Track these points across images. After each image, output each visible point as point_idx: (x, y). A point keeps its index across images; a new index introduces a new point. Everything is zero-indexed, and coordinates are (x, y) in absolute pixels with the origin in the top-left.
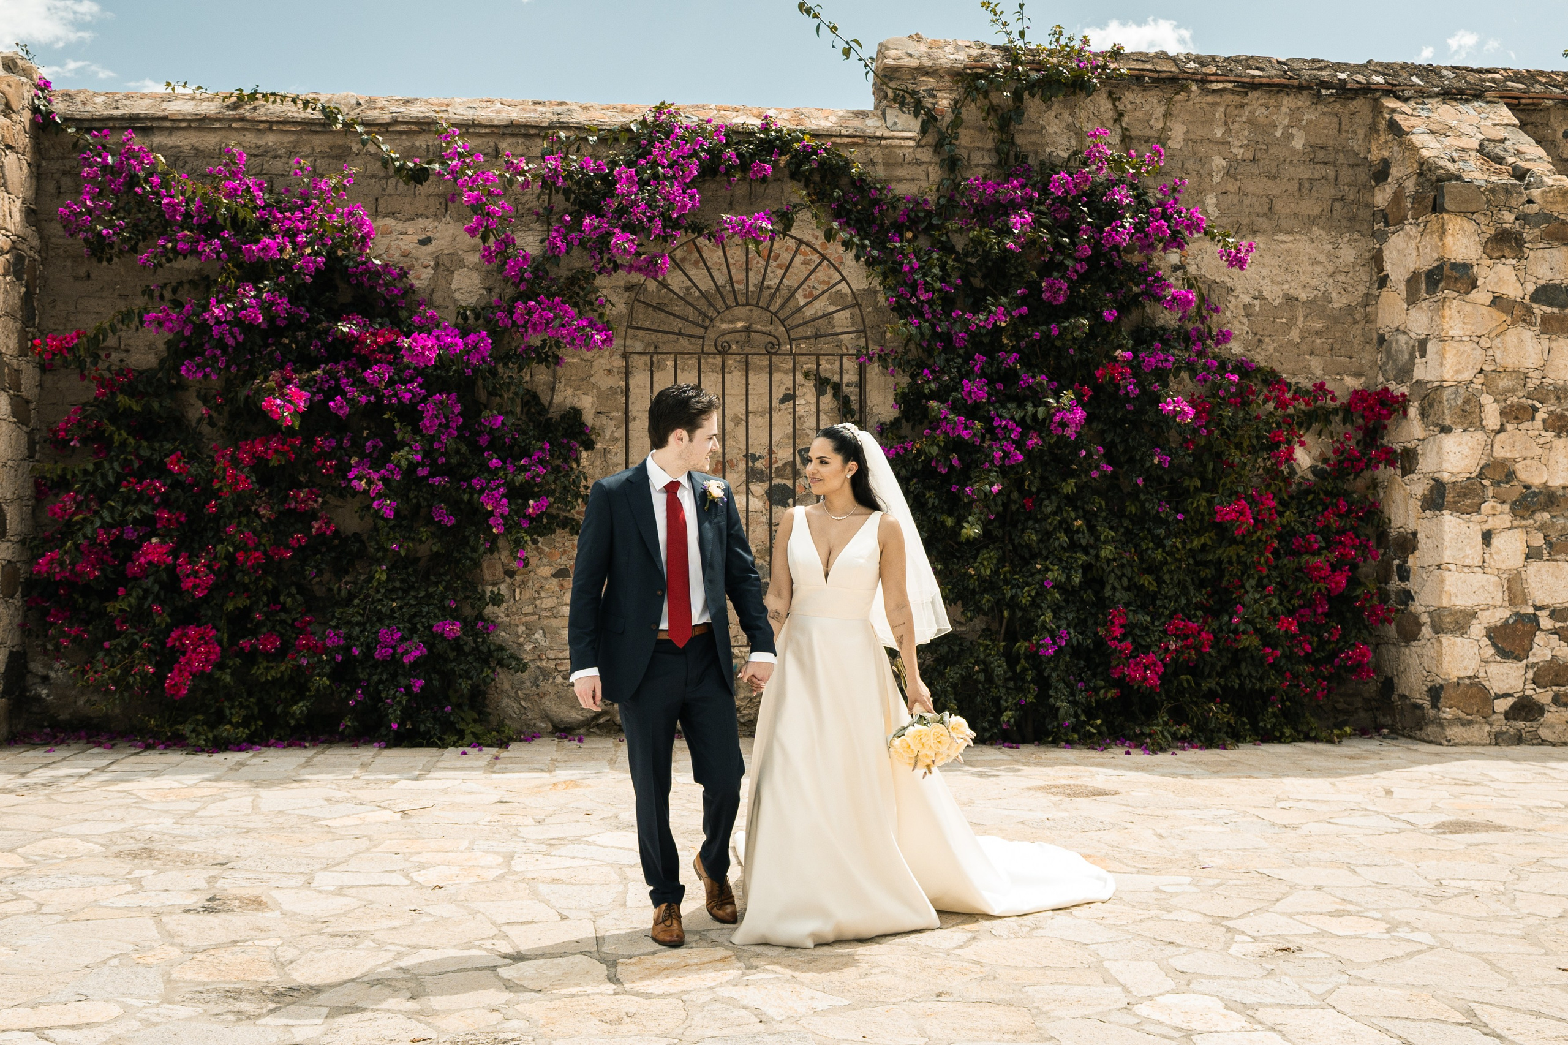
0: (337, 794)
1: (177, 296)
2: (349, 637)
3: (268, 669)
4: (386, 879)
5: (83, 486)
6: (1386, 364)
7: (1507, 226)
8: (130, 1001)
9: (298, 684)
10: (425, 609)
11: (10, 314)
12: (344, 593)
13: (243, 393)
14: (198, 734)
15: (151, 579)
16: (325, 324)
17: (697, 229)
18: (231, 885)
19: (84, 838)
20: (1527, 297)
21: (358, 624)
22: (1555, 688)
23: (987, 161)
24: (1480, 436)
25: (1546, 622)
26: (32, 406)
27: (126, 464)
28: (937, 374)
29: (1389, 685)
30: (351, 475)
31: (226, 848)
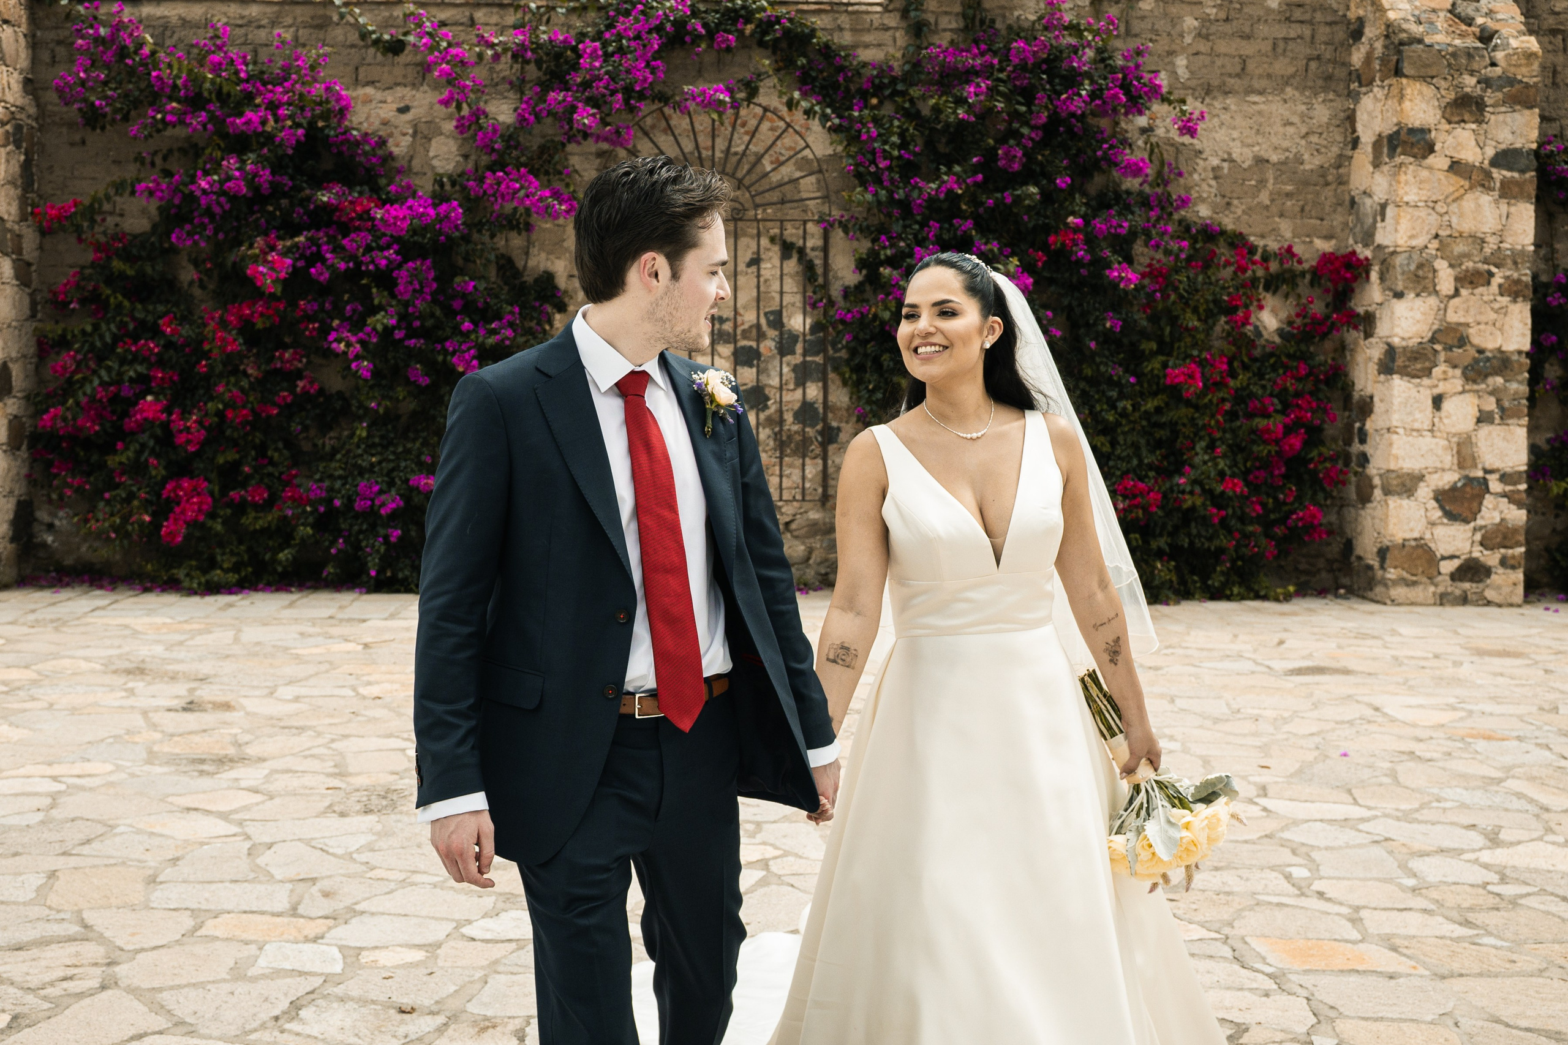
0: (311, 630)
1: (167, 167)
2: (331, 489)
3: (256, 519)
4: (337, 692)
5: (82, 347)
6: (1355, 226)
7: (1468, 90)
8: (120, 762)
9: (284, 533)
10: (403, 464)
11: (12, 183)
12: (328, 448)
13: (232, 258)
14: (192, 578)
15: (147, 434)
16: (308, 192)
17: (664, 99)
18: (205, 693)
19: (87, 659)
20: (1486, 162)
21: (340, 477)
22: (1503, 551)
23: (954, 25)
24: (1433, 301)
25: (1495, 485)
26: (33, 268)
27: (122, 326)
28: (893, 239)
29: (1349, 546)
30: (331, 338)
31: (205, 668)
